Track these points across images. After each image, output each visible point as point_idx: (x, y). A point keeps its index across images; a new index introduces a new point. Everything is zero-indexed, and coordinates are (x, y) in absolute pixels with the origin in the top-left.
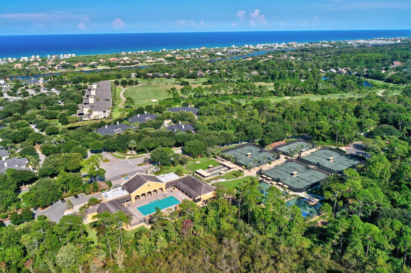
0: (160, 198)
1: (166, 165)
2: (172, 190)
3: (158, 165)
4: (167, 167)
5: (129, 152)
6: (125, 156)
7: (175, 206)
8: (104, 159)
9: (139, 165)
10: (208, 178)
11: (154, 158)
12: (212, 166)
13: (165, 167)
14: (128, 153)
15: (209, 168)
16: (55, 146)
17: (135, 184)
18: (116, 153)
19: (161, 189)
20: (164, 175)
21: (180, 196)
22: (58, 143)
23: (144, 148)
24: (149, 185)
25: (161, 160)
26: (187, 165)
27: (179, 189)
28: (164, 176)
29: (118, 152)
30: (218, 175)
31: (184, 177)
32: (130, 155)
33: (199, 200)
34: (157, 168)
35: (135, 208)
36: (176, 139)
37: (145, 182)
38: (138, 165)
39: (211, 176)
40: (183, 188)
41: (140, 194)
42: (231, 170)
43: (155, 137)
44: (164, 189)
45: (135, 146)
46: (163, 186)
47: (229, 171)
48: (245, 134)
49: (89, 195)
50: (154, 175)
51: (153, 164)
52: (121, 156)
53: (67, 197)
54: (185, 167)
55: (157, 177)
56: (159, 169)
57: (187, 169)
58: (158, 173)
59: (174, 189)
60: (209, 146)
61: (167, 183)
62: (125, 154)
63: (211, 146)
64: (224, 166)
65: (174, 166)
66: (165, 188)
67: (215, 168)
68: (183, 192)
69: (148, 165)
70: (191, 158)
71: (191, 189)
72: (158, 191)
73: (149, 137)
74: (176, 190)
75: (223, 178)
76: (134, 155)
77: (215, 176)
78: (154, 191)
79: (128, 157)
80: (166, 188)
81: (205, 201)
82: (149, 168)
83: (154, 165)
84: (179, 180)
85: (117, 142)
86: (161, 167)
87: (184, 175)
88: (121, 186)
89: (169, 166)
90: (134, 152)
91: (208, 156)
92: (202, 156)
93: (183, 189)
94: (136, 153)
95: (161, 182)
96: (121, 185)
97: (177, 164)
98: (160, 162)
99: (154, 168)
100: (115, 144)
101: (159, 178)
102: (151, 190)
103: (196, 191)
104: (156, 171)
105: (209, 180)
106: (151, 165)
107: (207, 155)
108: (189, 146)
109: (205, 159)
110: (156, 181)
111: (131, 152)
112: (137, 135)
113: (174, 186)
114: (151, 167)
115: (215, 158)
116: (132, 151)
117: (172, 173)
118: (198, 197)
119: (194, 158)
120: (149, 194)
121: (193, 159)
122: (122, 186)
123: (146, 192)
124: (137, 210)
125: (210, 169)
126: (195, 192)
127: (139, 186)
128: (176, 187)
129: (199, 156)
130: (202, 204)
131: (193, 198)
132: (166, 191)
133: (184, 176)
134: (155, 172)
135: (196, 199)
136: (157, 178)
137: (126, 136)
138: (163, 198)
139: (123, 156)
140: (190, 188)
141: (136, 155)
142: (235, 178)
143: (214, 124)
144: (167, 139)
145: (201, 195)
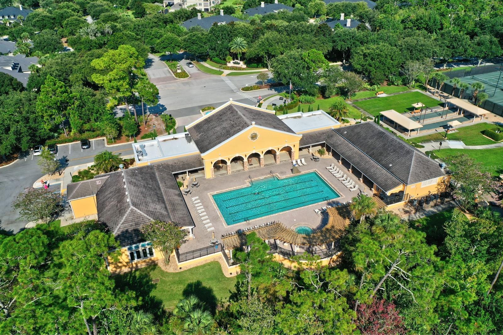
0: (282, 173)
1: (306, 93)
2: (317, 155)
3: (288, 93)
4: (308, 97)
5: (232, 62)
6: (223, 70)
7: (323, 205)
8: (179, 71)
9: (246, 89)
10: (414, 135)
11: (279, 74)
12: (420, 105)
13: (303, 97)
14: (229, 65)
15: (412, 109)
16: (94, 38)
17: (218, 129)
18: (206, 64)
19: (288, 150)
20: (299, 114)
21: (338, 175)
22: (99, 35)
23: (262, 53)
24: (254, 137)
25: (296, 79)
26: (355, 98)
27: (336, 155)
28: (299, 117)
29: (211, 62)
30: (441, 130)
31: (348, 125)
32: (232, 68)
33: (398, 197)
34: (284, 99)
35: (210, 194)
36: (334, 42)
37: (246, 125)
38: (243, 89)
39: (421, 129)
40: (349, 153)
41: (228, 157)
42: (476, 121)
43: (288, 35)
44: (295, 150)
45: (244, 51)
46: (294, 142)
47: (468, 123)
48: (497, 42)
49: (115, 143)
50: (273, 112)
51: (276, 90)
52: (214, 68)
53: (66, 142)
54: (349, 102)
55: (281, 117)
56: (289, 101)
57: (356, 107)
58: (284, 109)
59: (321, 152)
60: (411, 58)
61: (304, 136)
62: (224, 66)
63: (418, 59)
64: (454, 108)
65: (324, 97)
66: (298, 147)
67: (429, 111)
68: (346, 164)
69: (266, 91)
70: (366, 85)
71: (372, 162)
72: (278, 153)
73: (275, 34)
74: (328, 156)
75: (455, 138)
76: (240, 69)
77: (432, 131)
78: (269, 152)
79: (227, 72)
80: (300, 149)
81: (416, 203)
82: (267, 97)
83: (279, 91)
84: (339, 131)
85: (209, 40)
86: (295, 96)
87: (349, 119)
88: (185, 131)
89: (313, 95)
90: (242, 64)
91: (405, 83)
92: (391, 83)
93: (349, 157)
94: (245, 66)
95: (289, 130)
96: (187, 127)
97: (331, 93)
98: (293, 84)
99: (278, 97)
100: (205, 43)
101: (285, 121)
102: (261, 150)
103: (388, 169)
104: (280, 103)
105: (415, 139)
106: (273, 92)
107: (403, 80)
108: (365, 55)
109: (397, 89)
110: (275, 127)
111: (234, 63)
112: (251, 29)
113: (323, 145)
114: (272, 96)
115: (425, 89)
116: (238, 61)
117: (319, 112)
118: (396, 190)
119: (372, 84)
120: (254, 160)
121: (369, 87)
122: (189, 130)
123: (245, 154)
124: (212, 201)
125: (417, 113)
126: (384, 171)
127: (228, 134)
128: (328, 149)
129: (385, 83)
130: (406, 212)
131: (378, 189)
132: (300, 157)
133: (348, 122)
134: (278, 105)
135: (388, 193)
136: (280, 120)
137: (229, 29)
138: (290, 174)
139: (218, 69)
140: (368, 158)
141: (244, 69)
142: (492, 143)
143: (417, 20)
144: (314, 39)
145: (405, 183)
